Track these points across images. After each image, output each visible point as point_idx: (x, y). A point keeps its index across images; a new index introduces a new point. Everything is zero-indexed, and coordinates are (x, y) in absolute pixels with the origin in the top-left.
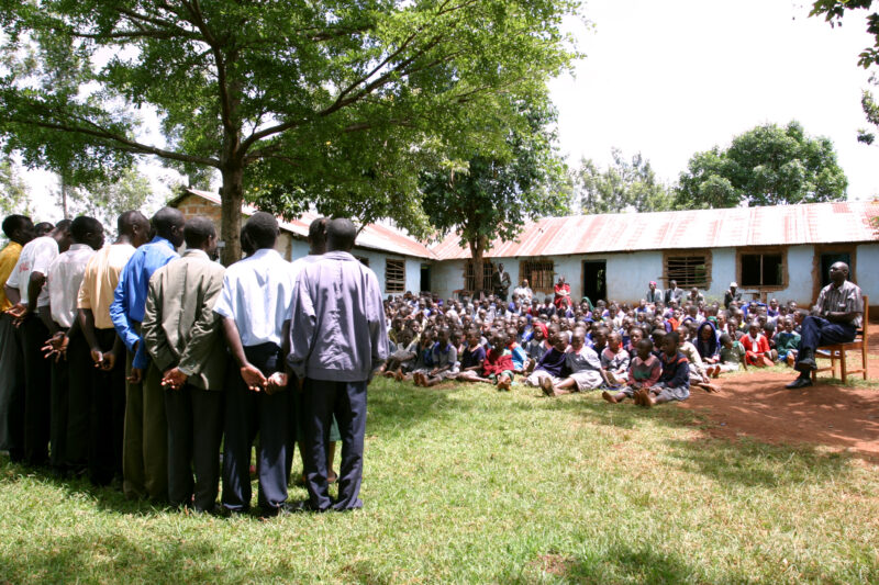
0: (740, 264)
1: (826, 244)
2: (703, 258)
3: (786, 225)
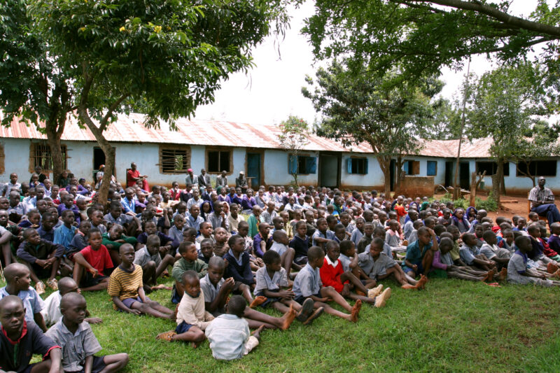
0: (207, 157)
1: (256, 148)
2: (185, 151)
3: (220, 133)
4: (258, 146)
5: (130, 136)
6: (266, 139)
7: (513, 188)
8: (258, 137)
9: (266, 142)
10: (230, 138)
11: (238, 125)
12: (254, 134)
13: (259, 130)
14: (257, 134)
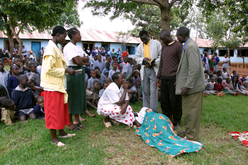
0: (83, 46)
3: (90, 35)
4: (107, 41)
5: (48, 37)
6: (112, 38)
7: (235, 63)
8: (108, 37)
9: (111, 39)
10: (94, 38)
11: (100, 31)
12: (107, 35)
13: (110, 34)
14: (108, 36)
